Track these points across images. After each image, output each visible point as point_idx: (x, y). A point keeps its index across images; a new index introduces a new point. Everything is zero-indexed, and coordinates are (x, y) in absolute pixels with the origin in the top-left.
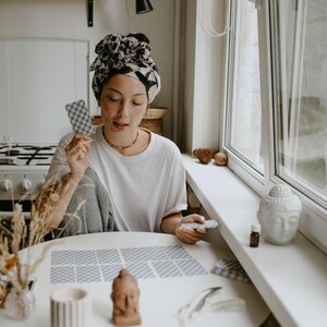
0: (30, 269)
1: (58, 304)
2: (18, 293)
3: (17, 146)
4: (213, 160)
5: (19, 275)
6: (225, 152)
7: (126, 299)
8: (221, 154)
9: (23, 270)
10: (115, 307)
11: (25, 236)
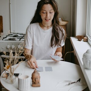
0: (14, 69)
1: (20, 79)
2: (11, 76)
3: (18, 34)
4: (83, 40)
5: (11, 71)
6: (87, 37)
7: (35, 79)
8: (85, 38)
9: (12, 69)
10: (33, 81)
11: (13, 59)
